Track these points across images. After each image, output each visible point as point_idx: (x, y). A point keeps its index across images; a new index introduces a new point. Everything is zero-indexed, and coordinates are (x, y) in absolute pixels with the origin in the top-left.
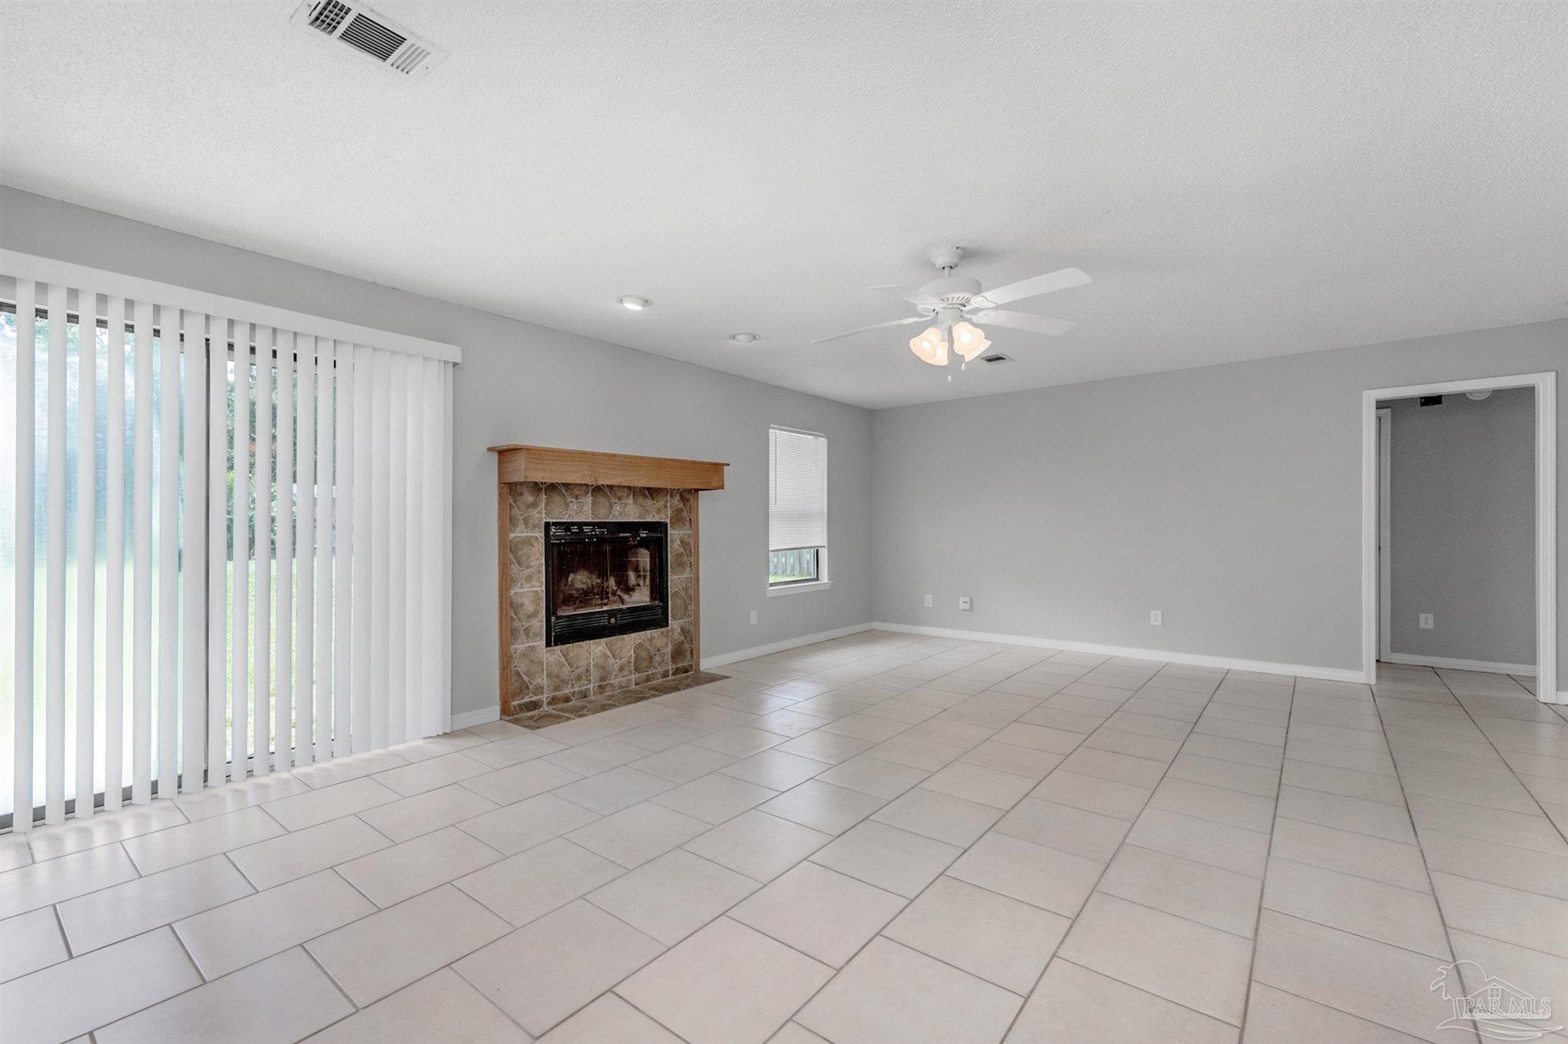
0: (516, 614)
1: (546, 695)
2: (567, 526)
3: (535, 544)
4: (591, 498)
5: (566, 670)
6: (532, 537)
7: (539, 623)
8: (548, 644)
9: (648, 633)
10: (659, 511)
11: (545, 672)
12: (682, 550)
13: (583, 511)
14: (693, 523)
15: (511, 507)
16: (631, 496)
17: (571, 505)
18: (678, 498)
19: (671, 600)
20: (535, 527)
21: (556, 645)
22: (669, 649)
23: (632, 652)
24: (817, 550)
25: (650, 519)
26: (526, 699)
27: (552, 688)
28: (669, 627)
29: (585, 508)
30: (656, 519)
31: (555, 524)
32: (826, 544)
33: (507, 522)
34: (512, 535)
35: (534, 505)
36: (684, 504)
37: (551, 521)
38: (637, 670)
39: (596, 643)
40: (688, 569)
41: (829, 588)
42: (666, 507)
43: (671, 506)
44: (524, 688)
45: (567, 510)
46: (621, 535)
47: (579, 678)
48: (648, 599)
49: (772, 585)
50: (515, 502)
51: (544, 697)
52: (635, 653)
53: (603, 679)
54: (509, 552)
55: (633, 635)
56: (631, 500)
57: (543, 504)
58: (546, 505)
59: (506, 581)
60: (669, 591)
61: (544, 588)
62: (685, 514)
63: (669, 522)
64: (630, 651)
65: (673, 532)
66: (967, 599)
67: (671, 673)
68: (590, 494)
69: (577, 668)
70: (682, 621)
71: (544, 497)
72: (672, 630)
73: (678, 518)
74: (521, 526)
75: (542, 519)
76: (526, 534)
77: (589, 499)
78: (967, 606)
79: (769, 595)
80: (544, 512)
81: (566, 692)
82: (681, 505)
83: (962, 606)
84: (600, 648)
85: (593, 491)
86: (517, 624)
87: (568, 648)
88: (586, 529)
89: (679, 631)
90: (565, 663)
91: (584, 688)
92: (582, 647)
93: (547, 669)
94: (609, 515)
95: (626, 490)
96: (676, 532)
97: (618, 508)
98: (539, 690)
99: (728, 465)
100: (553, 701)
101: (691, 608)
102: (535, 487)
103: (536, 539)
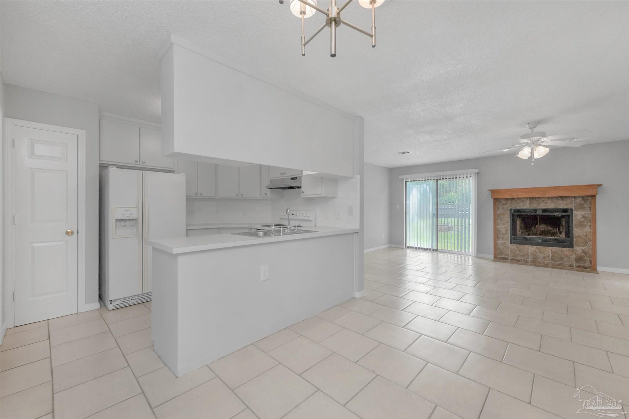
0: (499, 233)
1: (510, 257)
2: (519, 210)
3: (506, 215)
4: (529, 201)
5: (518, 252)
6: (504, 213)
7: (508, 236)
8: (511, 243)
9: (560, 249)
10: (567, 204)
11: (510, 251)
12: (584, 220)
13: (526, 206)
14: (592, 209)
15: (497, 205)
17: (520, 204)
18: (580, 199)
19: (575, 239)
20: (506, 210)
21: (514, 244)
22: (574, 257)
23: (550, 253)
25: (561, 207)
26: (502, 256)
27: (512, 256)
28: (574, 249)
29: (526, 204)
30: (566, 207)
31: (514, 209)
33: (496, 209)
34: (498, 212)
35: (506, 204)
36: (584, 201)
37: (512, 208)
38: (553, 260)
39: (531, 247)
40: (589, 227)
42: (572, 203)
43: (575, 202)
44: (501, 253)
45: (518, 205)
47: (523, 256)
48: (564, 237)
50: (499, 203)
52: (551, 253)
53: (534, 259)
54: (496, 216)
55: (551, 247)
56: (549, 201)
58: (510, 204)
59: (496, 224)
60: (574, 235)
61: (509, 227)
62: (586, 205)
63: (574, 209)
65: (576, 212)
67: (575, 266)
68: (529, 200)
69: (523, 252)
70: (583, 248)
71: (509, 202)
72: (576, 250)
73: (580, 207)
74: (501, 210)
75: (508, 208)
76: (502, 212)
77: (528, 201)
80: (508, 206)
81: (518, 258)
82: (583, 202)
84: (533, 248)
85: (530, 199)
86: (499, 235)
87: (519, 246)
88: (527, 211)
89: (580, 251)
90: (518, 250)
91: (526, 259)
92: (525, 247)
94: (538, 207)
95: (547, 198)
96: (579, 213)
97: (543, 204)
98: (508, 255)
100: (513, 259)
101: (590, 243)
102: (507, 199)
103: (506, 213)
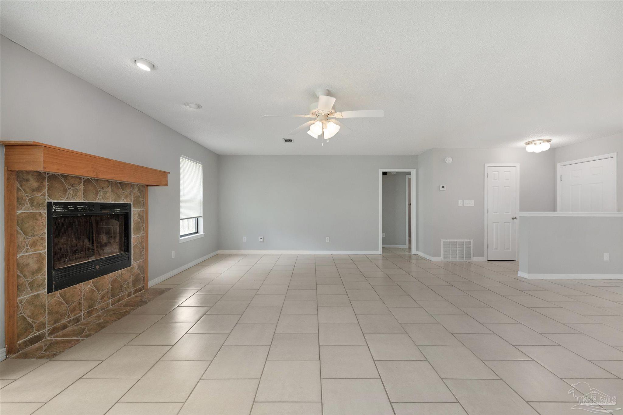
0: (22, 272)
1: (47, 329)
2: (65, 205)
3: (40, 218)
5: (64, 307)
6: (36, 213)
7: (43, 277)
8: (50, 291)
9: (119, 272)
10: (126, 197)
11: (47, 312)
12: (139, 220)
13: (77, 195)
14: (145, 204)
15: (18, 190)
16: (110, 187)
17: (68, 190)
18: (137, 190)
19: (133, 250)
20: (39, 205)
21: (56, 290)
22: (132, 279)
23: (110, 285)
24: (197, 219)
25: (121, 201)
26: (31, 336)
27: (52, 322)
28: (132, 266)
29: (79, 193)
30: (125, 202)
31: (55, 204)
32: (202, 215)
33: (13, 202)
34: (19, 212)
35: (39, 189)
37: (53, 201)
38: (113, 296)
39: (85, 284)
40: (142, 231)
41: (203, 236)
42: (130, 194)
43: (133, 194)
44: (28, 328)
45: (65, 194)
46: (103, 211)
47: (73, 310)
48: (118, 251)
49: (182, 236)
50: (22, 186)
51: (46, 331)
53: (89, 307)
54: (16, 225)
55: (110, 274)
56: (109, 190)
57: (47, 189)
58: (49, 190)
59: (12, 248)
60: (132, 244)
61: (46, 250)
62: (141, 199)
63: (132, 204)
64: (108, 285)
65: (134, 210)
66: (262, 237)
67: (132, 294)
68: (83, 184)
69: (72, 303)
70: (139, 262)
71: (47, 184)
72: (133, 268)
73: (137, 202)
74: (27, 205)
75: (45, 200)
76: (30, 211)
77: (82, 187)
78: (262, 240)
79: (180, 242)
80: (47, 195)
81: (64, 322)
82: (139, 194)
83: (260, 240)
84: (89, 286)
85: (84, 182)
86: (22, 280)
87: (65, 291)
88: (79, 207)
89: (137, 268)
90: (64, 302)
91: (77, 316)
92: (76, 288)
93: (49, 309)
94: (96, 199)
95: (107, 183)
96: (136, 210)
97: (102, 194)
98: (42, 325)
99: (169, 173)
100: (53, 331)
101: (143, 253)
102: (40, 176)
103: (40, 214)
